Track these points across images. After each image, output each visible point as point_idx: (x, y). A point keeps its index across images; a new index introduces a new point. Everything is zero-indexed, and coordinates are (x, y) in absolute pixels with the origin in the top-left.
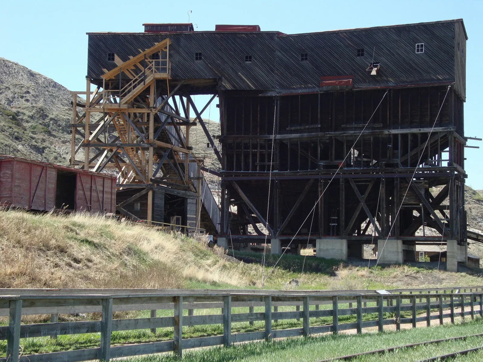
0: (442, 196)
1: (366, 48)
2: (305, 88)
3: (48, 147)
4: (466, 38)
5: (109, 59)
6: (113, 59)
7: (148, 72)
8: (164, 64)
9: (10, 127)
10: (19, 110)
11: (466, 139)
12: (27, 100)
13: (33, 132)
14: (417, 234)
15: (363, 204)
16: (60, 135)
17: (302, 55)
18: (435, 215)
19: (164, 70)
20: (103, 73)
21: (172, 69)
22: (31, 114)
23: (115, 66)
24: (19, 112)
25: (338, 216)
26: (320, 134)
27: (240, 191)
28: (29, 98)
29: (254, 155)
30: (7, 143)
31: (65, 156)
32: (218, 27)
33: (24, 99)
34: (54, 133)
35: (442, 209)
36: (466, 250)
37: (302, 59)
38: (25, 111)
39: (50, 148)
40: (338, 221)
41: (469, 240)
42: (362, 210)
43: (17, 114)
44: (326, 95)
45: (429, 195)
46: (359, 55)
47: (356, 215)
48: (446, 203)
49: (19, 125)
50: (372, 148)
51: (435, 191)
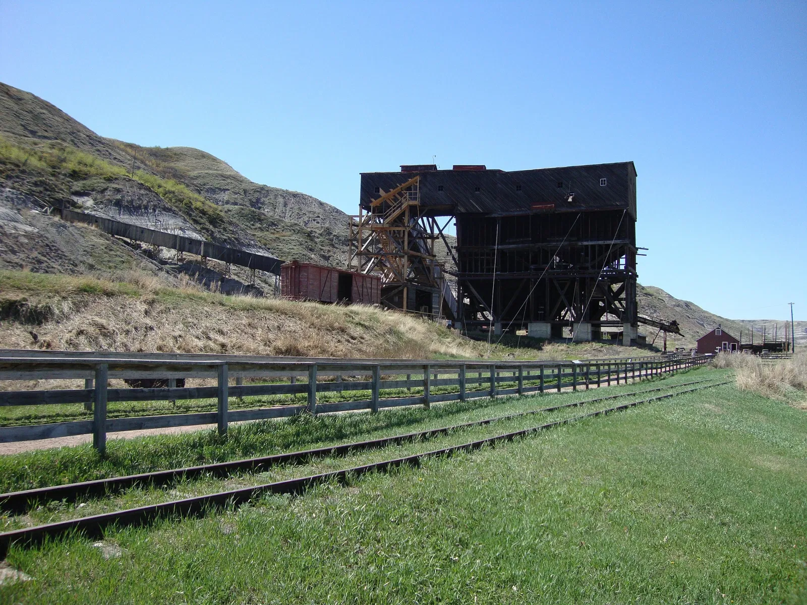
0: (620, 290)
1: (564, 181)
2: (520, 211)
4: (636, 175)
5: (376, 192)
6: (379, 192)
7: (403, 201)
8: (416, 194)
9: (306, 242)
11: (637, 249)
12: (318, 223)
13: (322, 245)
14: (601, 319)
15: (563, 297)
16: (341, 247)
17: (517, 187)
18: (615, 305)
19: (415, 199)
20: (371, 202)
21: (421, 198)
22: (320, 232)
23: (380, 196)
24: (312, 231)
25: (545, 306)
26: (531, 245)
27: (471, 287)
29: (482, 261)
30: (304, 253)
31: (344, 262)
32: (455, 167)
34: (336, 246)
35: (620, 301)
36: (637, 330)
37: (517, 190)
38: (316, 230)
39: (333, 256)
40: (544, 310)
41: (639, 324)
42: (562, 302)
44: (535, 216)
45: (610, 290)
46: (559, 187)
47: (558, 306)
48: (623, 296)
49: (312, 240)
50: (569, 255)
51: (615, 287)
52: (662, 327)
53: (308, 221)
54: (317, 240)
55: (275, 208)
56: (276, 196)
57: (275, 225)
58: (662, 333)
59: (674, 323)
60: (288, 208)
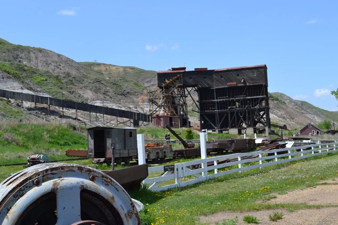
0: (263, 114)
1: (240, 74)
2: (223, 86)
3: (75, 91)
4: (267, 69)
5: (164, 80)
6: (165, 80)
7: (176, 84)
8: (181, 81)
9: (57, 83)
10: (58, 74)
11: (269, 98)
12: (61, 69)
13: (67, 85)
14: (257, 126)
16: (78, 85)
17: (221, 76)
18: (262, 120)
19: (181, 83)
20: (163, 85)
21: (183, 83)
22: (64, 76)
23: (166, 82)
24: (58, 75)
25: (235, 122)
26: (228, 99)
27: (205, 117)
28: (61, 68)
29: (209, 106)
30: (59, 91)
31: (83, 95)
32: (195, 69)
33: (59, 68)
34: (76, 84)
35: (263, 118)
36: (271, 129)
37: (221, 78)
38: (61, 75)
39: (76, 92)
40: (235, 124)
41: (271, 126)
42: (242, 120)
43: (58, 76)
44: (228, 88)
45: (260, 115)
46: (237, 76)
47: (240, 122)
48: (265, 116)
49: (60, 82)
50: (244, 102)
51: (262, 113)
52: (280, 127)
53: (54, 69)
54: (63, 81)
55: (30, 61)
56: (29, 52)
57: (35, 73)
58: (280, 129)
59: (285, 126)
60: (39, 61)
